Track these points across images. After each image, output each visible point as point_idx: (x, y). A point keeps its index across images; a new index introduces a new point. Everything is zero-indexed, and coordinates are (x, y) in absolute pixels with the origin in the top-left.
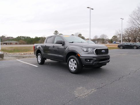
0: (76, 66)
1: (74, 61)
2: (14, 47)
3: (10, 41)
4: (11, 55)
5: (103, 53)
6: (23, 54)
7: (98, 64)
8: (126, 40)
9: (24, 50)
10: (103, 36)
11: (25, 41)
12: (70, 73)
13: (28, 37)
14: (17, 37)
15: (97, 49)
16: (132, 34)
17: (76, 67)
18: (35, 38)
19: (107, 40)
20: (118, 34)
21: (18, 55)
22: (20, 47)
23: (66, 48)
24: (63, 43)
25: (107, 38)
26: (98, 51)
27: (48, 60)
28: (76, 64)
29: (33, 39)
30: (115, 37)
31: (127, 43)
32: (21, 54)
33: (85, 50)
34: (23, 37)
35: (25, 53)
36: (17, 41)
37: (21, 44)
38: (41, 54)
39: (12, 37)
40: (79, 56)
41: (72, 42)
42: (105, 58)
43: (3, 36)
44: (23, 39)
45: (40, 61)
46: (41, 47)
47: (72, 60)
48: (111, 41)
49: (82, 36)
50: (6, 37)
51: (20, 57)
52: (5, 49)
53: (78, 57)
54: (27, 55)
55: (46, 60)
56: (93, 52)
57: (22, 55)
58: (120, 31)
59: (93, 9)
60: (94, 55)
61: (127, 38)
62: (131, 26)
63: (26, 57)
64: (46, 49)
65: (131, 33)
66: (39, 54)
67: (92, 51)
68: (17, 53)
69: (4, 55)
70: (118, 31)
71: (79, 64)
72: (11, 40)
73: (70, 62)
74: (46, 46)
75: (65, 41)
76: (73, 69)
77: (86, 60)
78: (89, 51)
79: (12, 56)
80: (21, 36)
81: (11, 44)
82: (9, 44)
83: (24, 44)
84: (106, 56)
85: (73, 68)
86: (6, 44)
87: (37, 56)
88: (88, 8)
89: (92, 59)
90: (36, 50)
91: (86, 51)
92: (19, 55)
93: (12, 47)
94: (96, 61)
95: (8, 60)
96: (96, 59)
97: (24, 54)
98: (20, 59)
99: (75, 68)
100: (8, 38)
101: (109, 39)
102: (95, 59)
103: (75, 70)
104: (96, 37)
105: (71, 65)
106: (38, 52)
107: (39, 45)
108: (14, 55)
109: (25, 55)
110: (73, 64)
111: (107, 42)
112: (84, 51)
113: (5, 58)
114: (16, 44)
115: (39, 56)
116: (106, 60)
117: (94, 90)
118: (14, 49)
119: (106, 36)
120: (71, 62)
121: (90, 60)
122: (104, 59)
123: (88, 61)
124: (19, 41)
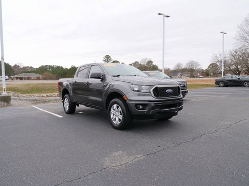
0: (122, 116)
1: (118, 107)
2: (32, 84)
3: (28, 74)
4: (25, 98)
5: (168, 95)
6: (45, 96)
7: (158, 113)
8: (232, 70)
9: (49, 90)
10: (192, 63)
11: (54, 74)
12: (113, 129)
13: (58, 67)
14: (40, 67)
15: (156, 88)
16: (243, 60)
17: (121, 119)
18: (70, 69)
19: (199, 71)
20: (217, 61)
21: (37, 98)
22: (43, 84)
23: (107, 85)
24: (102, 78)
25: (199, 67)
26: (158, 91)
27: (81, 107)
28: (121, 112)
29: (67, 69)
30: (213, 65)
31: (232, 77)
32: (42, 96)
33: (136, 89)
34: (49, 66)
35: (49, 94)
36: (40, 74)
37: (45, 79)
38: (69, 96)
39: (31, 67)
40: (126, 99)
41: (117, 75)
42: (173, 103)
43: (16, 65)
44: (50, 70)
45: (67, 108)
46: (69, 84)
47: (115, 106)
48: (206, 74)
49: (153, 64)
50: (22, 67)
51: (40, 100)
52: (17, 88)
53: (124, 101)
54: (51, 98)
55: (78, 106)
56: (150, 93)
57: (43, 98)
58: (220, 55)
59: (168, 17)
60: (152, 98)
61: (233, 67)
62: (241, 46)
63: (49, 101)
64: (77, 87)
65: (241, 58)
66: (66, 95)
67: (148, 91)
68: (35, 95)
69: (11, 97)
70: (218, 56)
71: (126, 112)
72: (30, 72)
73: (112, 109)
74: (76, 82)
75: (106, 73)
76: (117, 122)
77: (137, 105)
78: (143, 91)
79: (26, 100)
80: (46, 66)
81: (29, 78)
82: (25, 78)
83: (51, 79)
84: (174, 100)
85: (117, 119)
86: (21, 78)
87: (63, 99)
88: (160, 14)
89: (146, 105)
90: (62, 89)
91: (138, 91)
92: (39, 98)
93: (29, 84)
94: (153, 108)
95: (17, 106)
96: (155, 104)
97: (47, 96)
98: (39, 105)
99: (119, 120)
100: (24, 68)
101: (203, 70)
102: (153, 104)
103: (119, 123)
104: (179, 65)
105: (114, 115)
106: (64, 92)
107: (65, 81)
108: (30, 98)
109: (48, 98)
110: (117, 113)
111: (199, 74)
112: (133, 90)
113: (12, 102)
114: (38, 78)
115: (66, 99)
116: (176, 106)
117: (140, 157)
118: (32, 88)
119: (197, 65)
120: (114, 110)
121: (144, 106)
122: (171, 105)
123: (141, 107)
124: (42, 74)
